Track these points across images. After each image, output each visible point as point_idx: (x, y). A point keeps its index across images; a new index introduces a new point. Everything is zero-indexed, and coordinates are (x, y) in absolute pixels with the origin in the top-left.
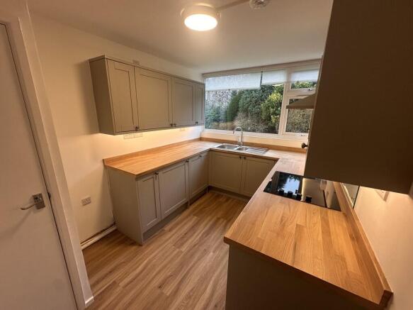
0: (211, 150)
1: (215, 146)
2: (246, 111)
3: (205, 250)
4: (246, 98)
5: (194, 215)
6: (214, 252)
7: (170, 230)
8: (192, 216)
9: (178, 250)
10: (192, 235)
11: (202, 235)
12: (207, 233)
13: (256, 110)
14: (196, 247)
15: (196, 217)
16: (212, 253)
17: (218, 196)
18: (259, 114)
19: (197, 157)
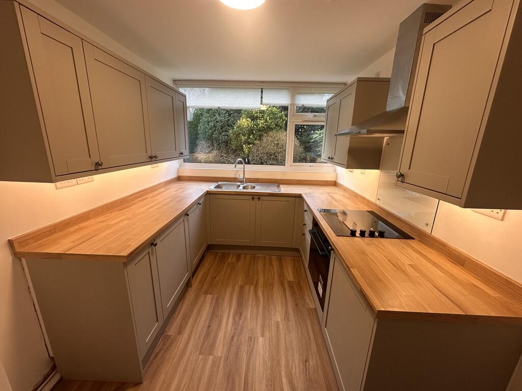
0: (208, 194)
1: (211, 187)
2: (210, 139)
3: (250, 338)
4: (208, 122)
5: (206, 293)
6: (263, 336)
7: (180, 332)
8: (202, 297)
9: (211, 358)
10: (220, 325)
11: (234, 318)
12: (239, 313)
13: (222, 138)
14: (235, 338)
15: (209, 297)
16: (261, 339)
17: (224, 256)
18: (227, 143)
19: (195, 207)
